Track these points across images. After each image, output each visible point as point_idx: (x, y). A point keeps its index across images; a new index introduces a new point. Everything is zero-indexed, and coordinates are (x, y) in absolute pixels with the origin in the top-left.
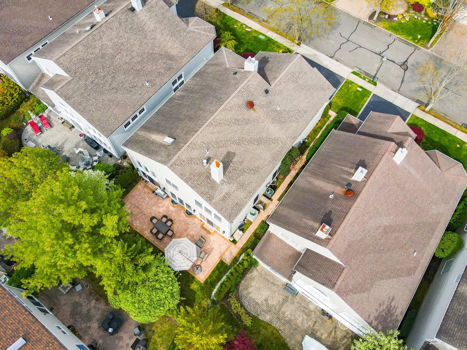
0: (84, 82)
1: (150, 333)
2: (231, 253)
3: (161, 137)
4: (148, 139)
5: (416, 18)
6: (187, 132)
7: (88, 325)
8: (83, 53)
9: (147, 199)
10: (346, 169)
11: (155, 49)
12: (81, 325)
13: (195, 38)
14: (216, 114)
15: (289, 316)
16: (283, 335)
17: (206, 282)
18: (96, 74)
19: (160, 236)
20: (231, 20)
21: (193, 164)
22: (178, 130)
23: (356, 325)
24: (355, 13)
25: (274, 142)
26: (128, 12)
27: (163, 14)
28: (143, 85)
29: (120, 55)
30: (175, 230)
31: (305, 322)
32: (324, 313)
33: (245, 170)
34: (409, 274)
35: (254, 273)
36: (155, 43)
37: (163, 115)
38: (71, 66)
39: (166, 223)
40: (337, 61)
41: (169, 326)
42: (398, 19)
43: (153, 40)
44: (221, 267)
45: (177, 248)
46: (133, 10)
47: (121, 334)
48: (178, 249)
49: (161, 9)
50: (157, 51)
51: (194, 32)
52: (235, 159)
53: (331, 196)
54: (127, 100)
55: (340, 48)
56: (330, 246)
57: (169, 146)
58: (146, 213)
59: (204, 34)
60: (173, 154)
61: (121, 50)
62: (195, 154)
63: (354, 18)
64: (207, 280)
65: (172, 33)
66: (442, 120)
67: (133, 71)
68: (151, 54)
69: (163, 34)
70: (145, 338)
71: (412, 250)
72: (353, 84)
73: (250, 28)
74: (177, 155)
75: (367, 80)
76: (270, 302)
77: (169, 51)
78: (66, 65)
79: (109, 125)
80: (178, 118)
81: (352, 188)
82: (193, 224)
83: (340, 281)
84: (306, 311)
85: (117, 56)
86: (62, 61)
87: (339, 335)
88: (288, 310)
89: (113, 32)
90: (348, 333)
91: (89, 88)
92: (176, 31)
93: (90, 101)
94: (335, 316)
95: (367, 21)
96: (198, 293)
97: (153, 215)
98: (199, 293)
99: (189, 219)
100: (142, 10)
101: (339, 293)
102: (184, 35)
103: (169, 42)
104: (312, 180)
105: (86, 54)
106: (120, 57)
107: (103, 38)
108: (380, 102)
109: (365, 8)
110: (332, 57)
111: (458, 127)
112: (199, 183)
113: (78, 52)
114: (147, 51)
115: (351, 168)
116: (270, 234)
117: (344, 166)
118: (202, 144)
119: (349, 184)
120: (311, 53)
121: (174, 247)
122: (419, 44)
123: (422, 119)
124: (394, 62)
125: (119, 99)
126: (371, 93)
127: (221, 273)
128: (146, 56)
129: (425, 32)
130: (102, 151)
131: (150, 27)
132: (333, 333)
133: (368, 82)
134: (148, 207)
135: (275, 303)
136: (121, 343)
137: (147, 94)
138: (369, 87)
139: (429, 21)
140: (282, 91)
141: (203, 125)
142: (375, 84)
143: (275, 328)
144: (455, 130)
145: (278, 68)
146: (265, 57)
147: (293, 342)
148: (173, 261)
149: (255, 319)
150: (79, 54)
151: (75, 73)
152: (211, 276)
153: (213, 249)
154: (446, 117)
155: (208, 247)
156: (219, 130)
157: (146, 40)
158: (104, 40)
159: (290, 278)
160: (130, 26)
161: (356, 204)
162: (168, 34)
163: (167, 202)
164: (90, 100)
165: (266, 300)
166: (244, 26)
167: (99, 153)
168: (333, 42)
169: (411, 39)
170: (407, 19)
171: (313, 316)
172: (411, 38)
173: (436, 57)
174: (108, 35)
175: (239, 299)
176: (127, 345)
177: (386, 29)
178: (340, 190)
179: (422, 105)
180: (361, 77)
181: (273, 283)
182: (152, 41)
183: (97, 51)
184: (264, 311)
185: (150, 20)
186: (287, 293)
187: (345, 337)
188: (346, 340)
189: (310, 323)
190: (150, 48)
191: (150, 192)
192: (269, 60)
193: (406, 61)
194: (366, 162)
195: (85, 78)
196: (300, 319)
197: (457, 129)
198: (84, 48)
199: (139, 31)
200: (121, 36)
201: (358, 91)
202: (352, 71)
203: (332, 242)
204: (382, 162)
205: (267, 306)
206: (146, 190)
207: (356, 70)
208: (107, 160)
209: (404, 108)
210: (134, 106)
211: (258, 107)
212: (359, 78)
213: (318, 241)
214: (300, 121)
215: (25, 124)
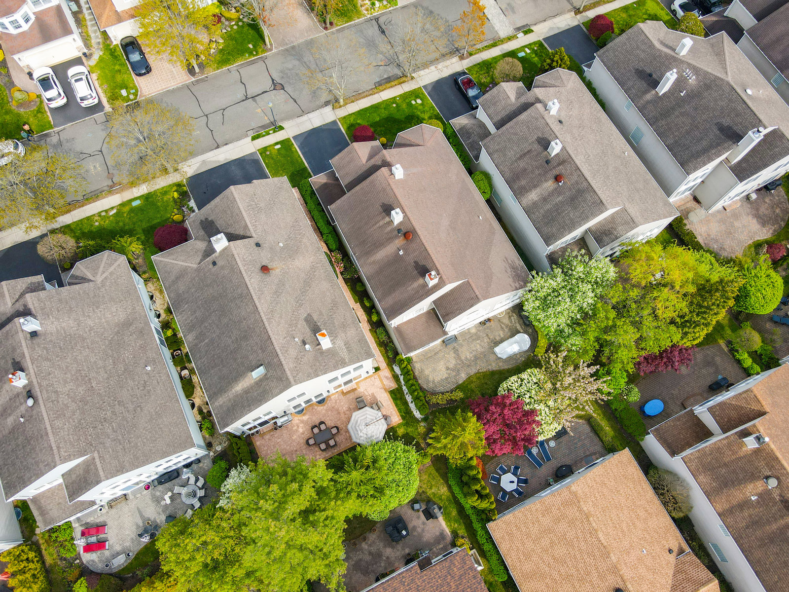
0: (109, 440)
1: (423, 496)
2: (386, 377)
3: (247, 380)
4: (237, 396)
5: (225, 31)
6: (261, 349)
7: (384, 558)
8: (67, 424)
9: (280, 440)
10: (381, 223)
11: (106, 335)
12: (381, 566)
13: (115, 282)
14: (260, 309)
15: (471, 355)
16: (485, 370)
17: (403, 418)
18: (105, 421)
19: (332, 443)
20: (82, 224)
21: (302, 360)
22: (251, 357)
23: (508, 302)
24: (173, 84)
25: (313, 270)
26: (34, 342)
27: (60, 300)
28: (148, 373)
29: (92, 381)
30: (333, 425)
31: (482, 344)
32: (483, 323)
33: (330, 314)
34: (494, 233)
35: (418, 366)
36: (97, 332)
37: (212, 367)
38: (78, 446)
39: (320, 430)
40: (226, 144)
41: (425, 475)
42: (214, 49)
43: (92, 332)
44: (396, 395)
45: (360, 427)
46: (34, 334)
47: (410, 526)
48: (362, 427)
49: (52, 300)
50: (111, 335)
51: (106, 278)
52: (315, 317)
53: (401, 253)
54: (158, 402)
55: (212, 131)
56: (447, 281)
57: (266, 374)
58: (295, 449)
59: (115, 269)
60: (282, 373)
61: (87, 376)
62: (293, 352)
63: (179, 89)
64: (402, 416)
65: (93, 305)
66: (360, 99)
67: (123, 377)
68: (111, 343)
69: (89, 316)
70: (425, 503)
71: (476, 218)
72: (268, 149)
73: (112, 208)
74: (287, 370)
75: (271, 132)
76: (451, 366)
77: (116, 321)
78: (74, 452)
79: (180, 437)
80: (231, 352)
81: (404, 230)
82: (336, 403)
83: (476, 291)
84: (474, 338)
85: (93, 385)
86: (66, 454)
87: (506, 321)
88: (466, 353)
89: (56, 374)
90: (509, 313)
91: (120, 437)
92: (93, 297)
93: (139, 444)
94: (490, 315)
95: (194, 79)
96: (408, 431)
97: (303, 441)
98: (410, 430)
99: (329, 404)
100: (41, 323)
101: (486, 298)
102: (105, 292)
103: (104, 314)
104: (372, 259)
105: (71, 420)
106: (95, 382)
107: (59, 390)
108: (306, 138)
109: (174, 69)
110: (218, 147)
111: (375, 91)
112: (324, 364)
113: (63, 428)
114: (104, 347)
115: (383, 218)
116: (398, 329)
117: (376, 223)
118: (285, 340)
119: (399, 231)
120: (198, 165)
121: (358, 429)
122: (260, 53)
123: (349, 115)
124: (266, 92)
125: (152, 410)
126: (289, 138)
127: (401, 399)
128: (110, 351)
129: (250, 37)
130: (185, 470)
131: (72, 325)
132: (503, 325)
133: (274, 132)
134: (289, 443)
135: (454, 362)
136: (419, 530)
137: (162, 375)
138: (280, 136)
139: (238, 23)
140: (265, 230)
141: (265, 328)
142: (281, 128)
143: (476, 374)
144: (376, 95)
145: (232, 217)
146: (201, 221)
147: (494, 364)
148: (371, 437)
149: (460, 387)
150: (66, 429)
151: (91, 445)
152: (400, 410)
153: (373, 394)
154: (359, 92)
155: (369, 398)
156: (279, 315)
157: (88, 341)
158: (61, 390)
159: (445, 333)
160: (58, 349)
161: (422, 237)
162: (93, 310)
163: (296, 419)
164: (137, 444)
165: (448, 369)
166: (103, 214)
167: (186, 474)
168: (198, 132)
169: (249, 56)
170: (221, 41)
171: (481, 334)
172: (247, 55)
173: (287, 50)
174: (56, 381)
175: (434, 393)
176: (424, 524)
177: (218, 69)
178: (400, 242)
179: (334, 102)
180: (264, 136)
181: (435, 354)
182: (93, 334)
183: (73, 406)
184: (456, 376)
185: (61, 320)
186: (451, 346)
187: (510, 317)
188: (512, 318)
189: (486, 341)
190: (101, 341)
191: (272, 433)
192: (210, 219)
193: (273, 80)
194: (386, 203)
195: (103, 437)
196: (479, 347)
197: (377, 93)
198: (60, 419)
199: (71, 343)
200: (67, 367)
201: (278, 149)
202: (250, 138)
203: (444, 277)
204: (396, 191)
205: (453, 370)
206: (267, 437)
207: (251, 134)
208: (201, 468)
209: (327, 122)
210: (170, 397)
211: (271, 264)
212: (264, 138)
213: (436, 288)
214: (304, 232)
215: (78, 561)
